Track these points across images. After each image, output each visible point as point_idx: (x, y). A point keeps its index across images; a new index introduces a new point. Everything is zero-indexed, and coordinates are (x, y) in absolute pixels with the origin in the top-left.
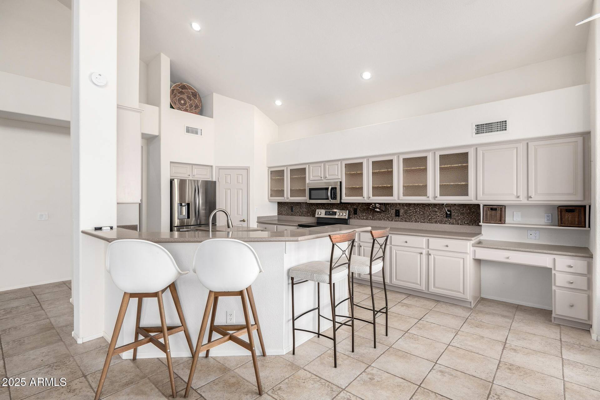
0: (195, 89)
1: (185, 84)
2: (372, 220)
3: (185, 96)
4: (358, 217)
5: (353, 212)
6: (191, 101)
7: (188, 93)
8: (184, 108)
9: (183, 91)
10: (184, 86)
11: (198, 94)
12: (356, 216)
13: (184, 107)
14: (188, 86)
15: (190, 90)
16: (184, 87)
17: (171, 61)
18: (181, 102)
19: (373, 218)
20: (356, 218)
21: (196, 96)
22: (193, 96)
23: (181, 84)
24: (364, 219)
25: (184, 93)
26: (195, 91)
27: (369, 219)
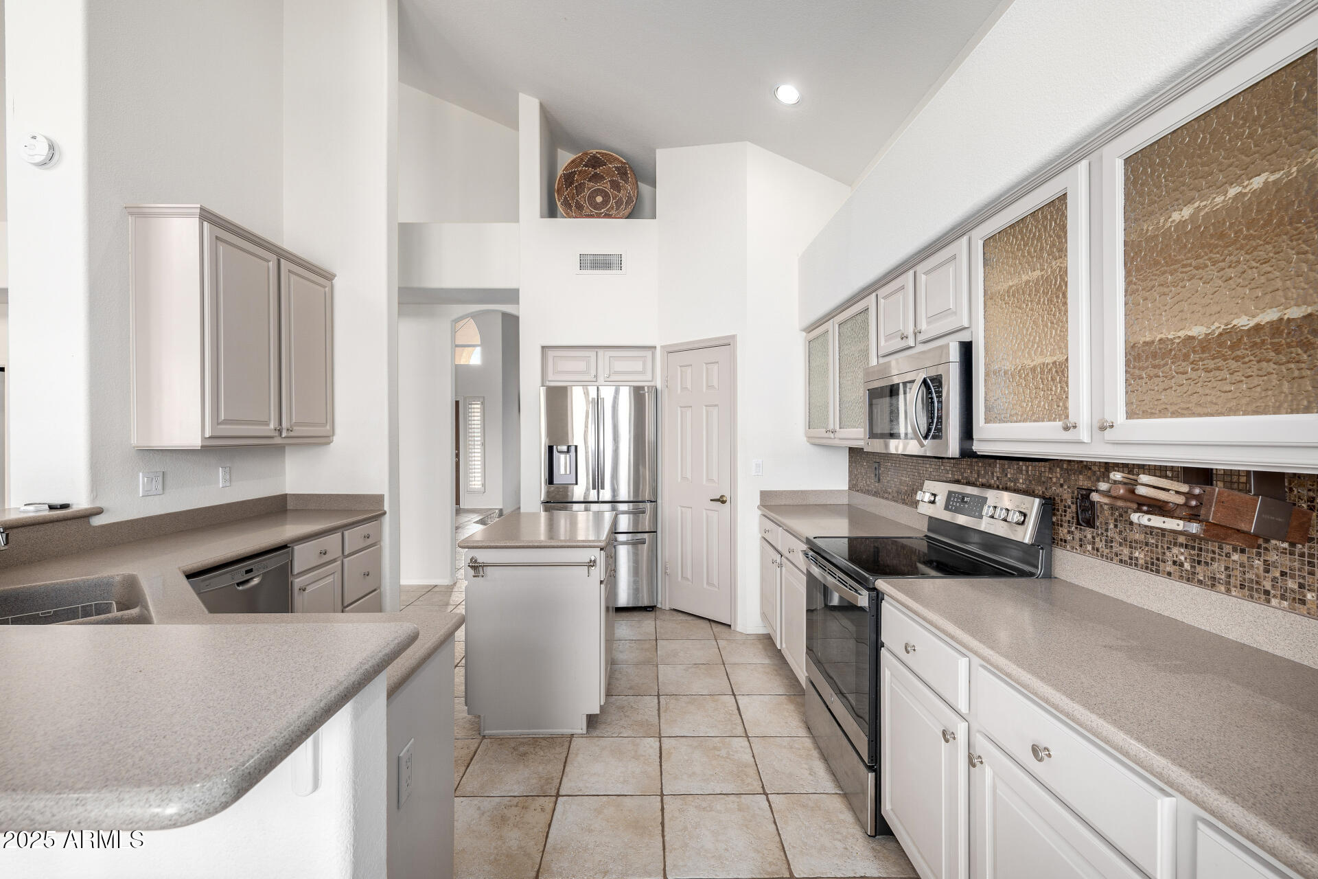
0: (621, 159)
1: (594, 151)
2: (1190, 578)
3: (607, 183)
4: (1100, 545)
5: (1073, 507)
6: (619, 192)
7: (609, 172)
8: (602, 213)
9: (598, 171)
10: (594, 157)
11: (630, 167)
12: (1089, 533)
13: (603, 211)
14: (603, 154)
15: (610, 163)
16: (595, 162)
17: (541, 106)
18: (595, 201)
19: (1199, 569)
20: (1089, 547)
21: (626, 174)
22: (621, 178)
23: (586, 154)
24: (1132, 562)
25: (602, 178)
26: (622, 162)
27: (1169, 567)
